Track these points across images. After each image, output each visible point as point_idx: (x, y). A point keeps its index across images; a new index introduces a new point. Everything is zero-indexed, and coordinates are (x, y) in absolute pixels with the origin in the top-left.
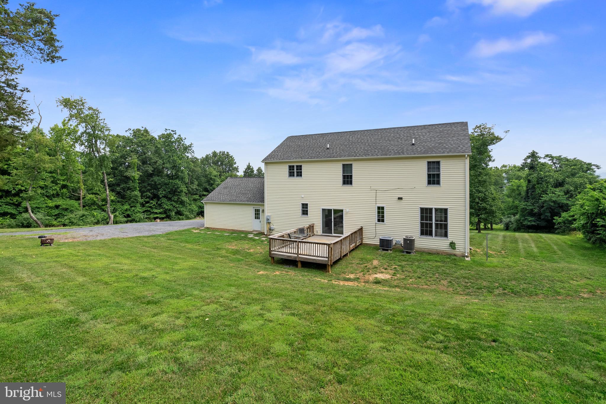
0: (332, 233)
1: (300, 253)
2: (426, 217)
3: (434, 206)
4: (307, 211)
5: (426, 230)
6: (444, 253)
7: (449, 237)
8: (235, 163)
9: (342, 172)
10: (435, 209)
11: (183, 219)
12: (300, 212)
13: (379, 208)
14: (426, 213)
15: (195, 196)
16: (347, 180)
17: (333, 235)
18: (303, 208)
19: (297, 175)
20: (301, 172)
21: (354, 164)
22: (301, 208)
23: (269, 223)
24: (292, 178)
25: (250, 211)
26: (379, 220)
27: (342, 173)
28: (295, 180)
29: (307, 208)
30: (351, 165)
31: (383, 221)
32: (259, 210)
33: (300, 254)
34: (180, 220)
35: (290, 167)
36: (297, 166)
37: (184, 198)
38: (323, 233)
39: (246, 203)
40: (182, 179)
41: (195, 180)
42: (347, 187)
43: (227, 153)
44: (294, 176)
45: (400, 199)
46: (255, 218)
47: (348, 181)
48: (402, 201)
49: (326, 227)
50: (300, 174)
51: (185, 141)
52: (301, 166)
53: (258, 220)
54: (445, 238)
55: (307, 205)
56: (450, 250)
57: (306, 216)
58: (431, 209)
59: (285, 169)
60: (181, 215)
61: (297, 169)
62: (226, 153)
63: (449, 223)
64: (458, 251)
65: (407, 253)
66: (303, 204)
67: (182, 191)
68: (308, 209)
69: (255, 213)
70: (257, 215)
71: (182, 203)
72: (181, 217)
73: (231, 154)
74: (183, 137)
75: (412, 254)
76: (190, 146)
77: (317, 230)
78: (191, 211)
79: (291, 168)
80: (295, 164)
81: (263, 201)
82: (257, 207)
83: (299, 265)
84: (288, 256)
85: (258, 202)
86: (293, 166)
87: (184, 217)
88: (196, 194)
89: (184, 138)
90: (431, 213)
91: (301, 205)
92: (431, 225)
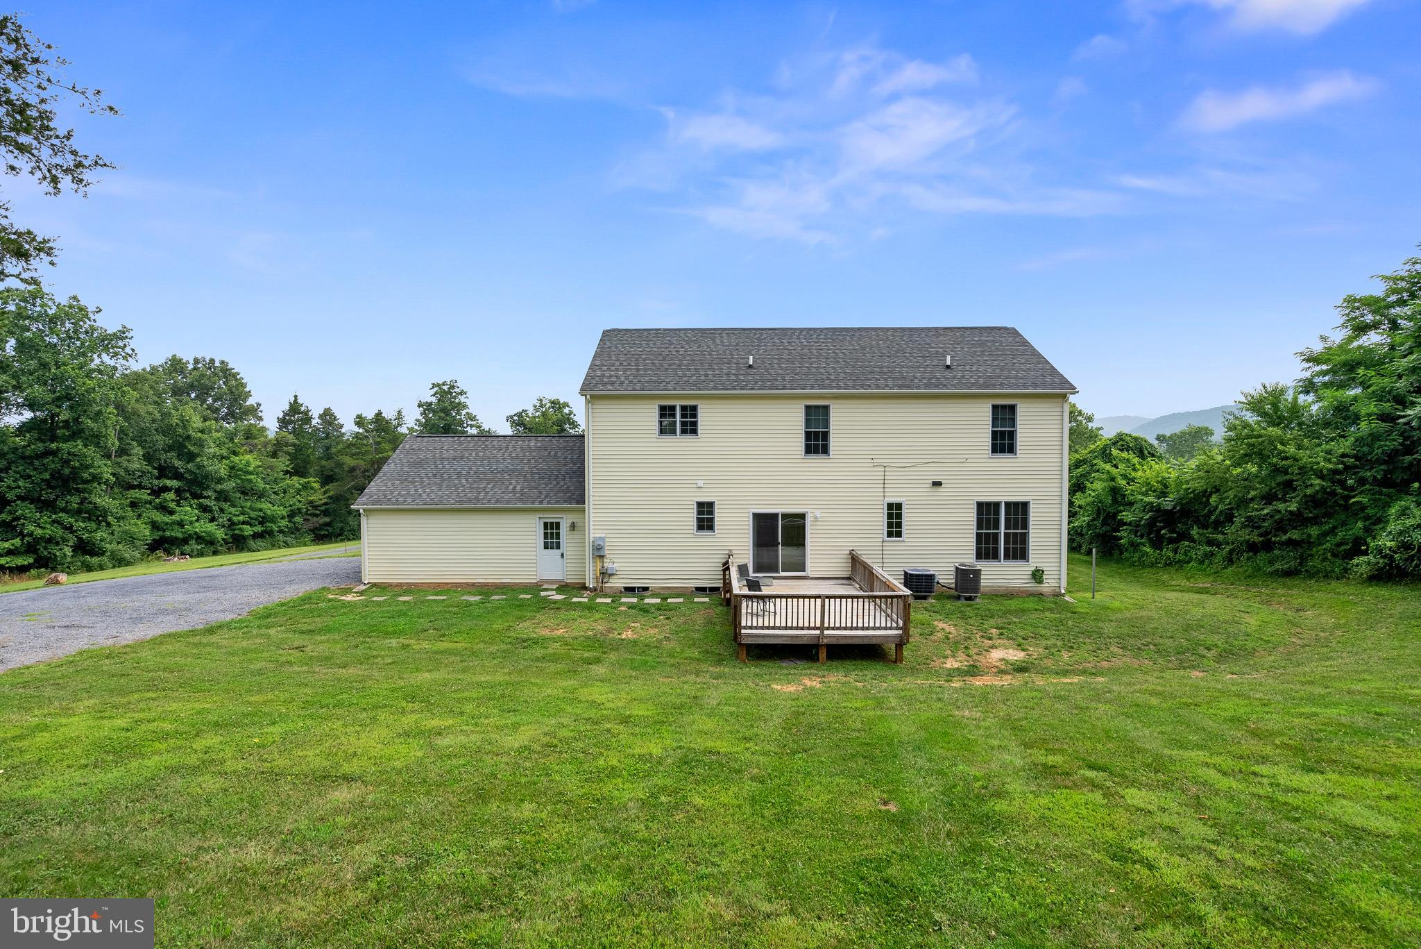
0: (778, 572)
1: (826, 625)
2: (988, 520)
3: (1003, 498)
4: (712, 520)
5: (986, 549)
6: (1022, 592)
7: (1030, 560)
8: (248, 394)
9: (803, 423)
10: (1008, 504)
11: (102, 568)
12: (693, 523)
13: (890, 506)
14: (987, 512)
15: (136, 494)
16: (817, 443)
17: (782, 574)
18: (700, 512)
19: (684, 432)
20: (695, 424)
21: (835, 406)
22: (695, 515)
23: (602, 557)
24: (668, 439)
25: (530, 529)
26: (890, 534)
27: (803, 427)
28: (680, 442)
29: (711, 512)
30: (826, 408)
31: (899, 534)
32: (558, 524)
33: (828, 629)
34: (89, 568)
35: (662, 408)
36: (683, 408)
37: (102, 500)
38: (754, 571)
39: (520, 505)
40: (95, 439)
41: (135, 443)
42: (817, 461)
43: (223, 362)
44: (673, 432)
45: (937, 484)
46: (546, 548)
47: (816, 446)
48: (941, 489)
50: (690, 428)
51: (97, 317)
52: (694, 408)
53: (555, 553)
54: (1022, 563)
55: (711, 505)
56: (1031, 586)
57: (709, 533)
58: (997, 505)
59: (649, 415)
60: (92, 554)
61: (683, 416)
62: (217, 364)
63: (1031, 531)
64: (1047, 585)
65: (969, 599)
66: (700, 505)
67: (96, 478)
68: (716, 515)
69: (546, 534)
70: (552, 536)
71: (98, 516)
72: (94, 560)
73: (235, 365)
74: (89, 303)
75: (978, 600)
76: (122, 335)
78: (131, 539)
79: (667, 412)
80: (678, 403)
81: (581, 500)
82: (552, 517)
83: (823, 654)
84: (792, 637)
85: (557, 502)
86: (673, 408)
87: (105, 559)
88: (140, 487)
89: (91, 308)
90: (997, 513)
91: (695, 506)
92: (996, 536)
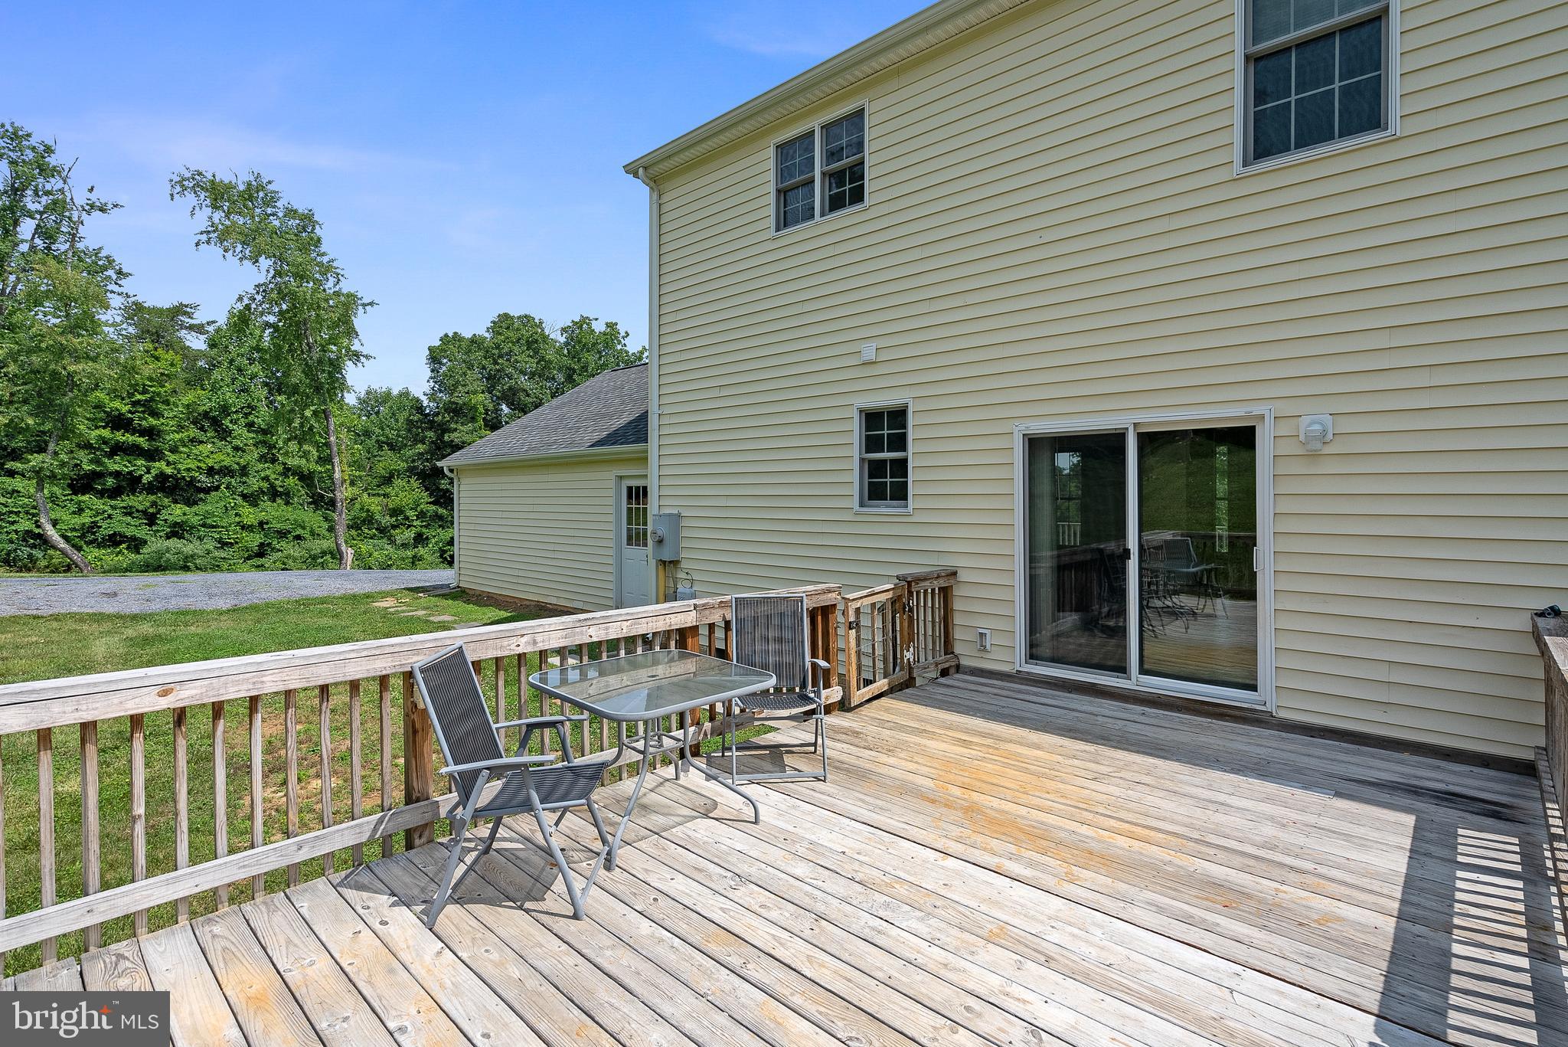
0: (1121, 669)
4: (901, 467)
12: (852, 478)
17: (1136, 681)
18: (872, 444)
19: (833, 204)
20: (862, 173)
22: (855, 449)
23: (669, 564)
24: (795, 235)
28: (820, 236)
29: (901, 441)
32: (645, 490)
35: (786, 152)
36: (831, 132)
38: (1033, 656)
39: (582, 451)
44: (810, 211)
49: (1060, 606)
50: (851, 191)
52: (856, 115)
53: (639, 553)
55: (898, 416)
57: (894, 508)
59: (756, 181)
61: (831, 157)
66: (872, 418)
68: (915, 448)
69: (629, 512)
77: (983, 623)
79: (794, 158)
80: (817, 123)
86: (808, 143)
91: (856, 424)
